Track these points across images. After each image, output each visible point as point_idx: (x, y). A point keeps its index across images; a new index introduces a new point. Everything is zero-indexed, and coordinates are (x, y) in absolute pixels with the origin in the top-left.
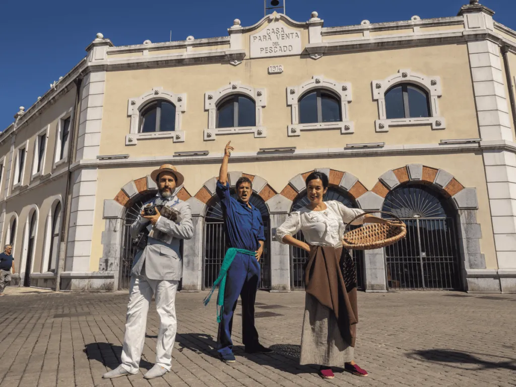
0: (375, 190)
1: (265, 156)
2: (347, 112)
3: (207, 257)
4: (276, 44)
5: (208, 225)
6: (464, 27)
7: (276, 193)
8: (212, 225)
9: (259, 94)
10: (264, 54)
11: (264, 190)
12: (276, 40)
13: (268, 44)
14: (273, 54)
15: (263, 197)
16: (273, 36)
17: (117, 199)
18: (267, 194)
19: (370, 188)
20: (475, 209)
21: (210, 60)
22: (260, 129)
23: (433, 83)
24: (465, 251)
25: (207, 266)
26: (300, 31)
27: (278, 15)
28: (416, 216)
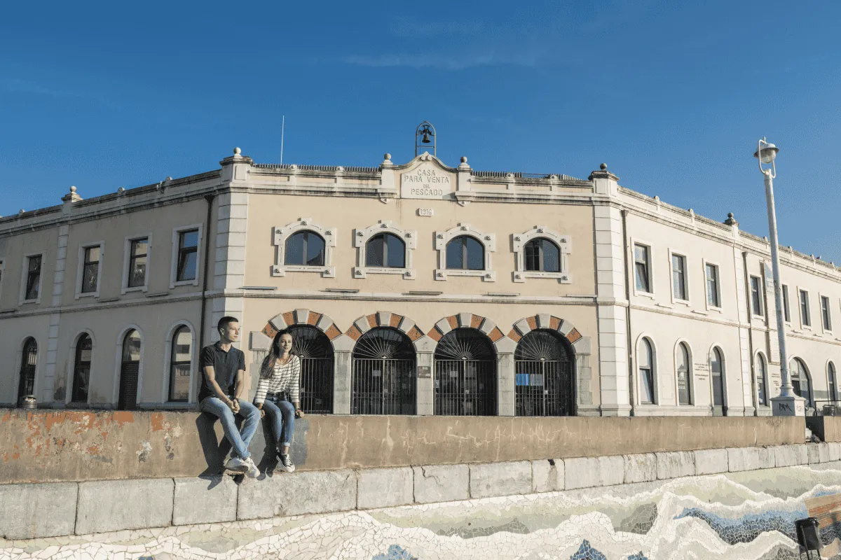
0: (510, 335)
1: (414, 296)
2: (490, 262)
3: (355, 390)
4: (426, 186)
5: (356, 362)
6: (593, 192)
7: (422, 334)
8: (360, 361)
9: (408, 236)
10: (414, 196)
11: (412, 331)
12: (427, 183)
13: (419, 185)
14: (424, 197)
15: (410, 337)
16: (424, 178)
17: (265, 331)
18: (414, 335)
19: (506, 333)
20: (588, 355)
21: (361, 194)
22: (409, 271)
23: (563, 241)
24: (578, 390)
25: (355, 400)
26: (450, 175)
27: (430, 157)
28: (543, 359)
